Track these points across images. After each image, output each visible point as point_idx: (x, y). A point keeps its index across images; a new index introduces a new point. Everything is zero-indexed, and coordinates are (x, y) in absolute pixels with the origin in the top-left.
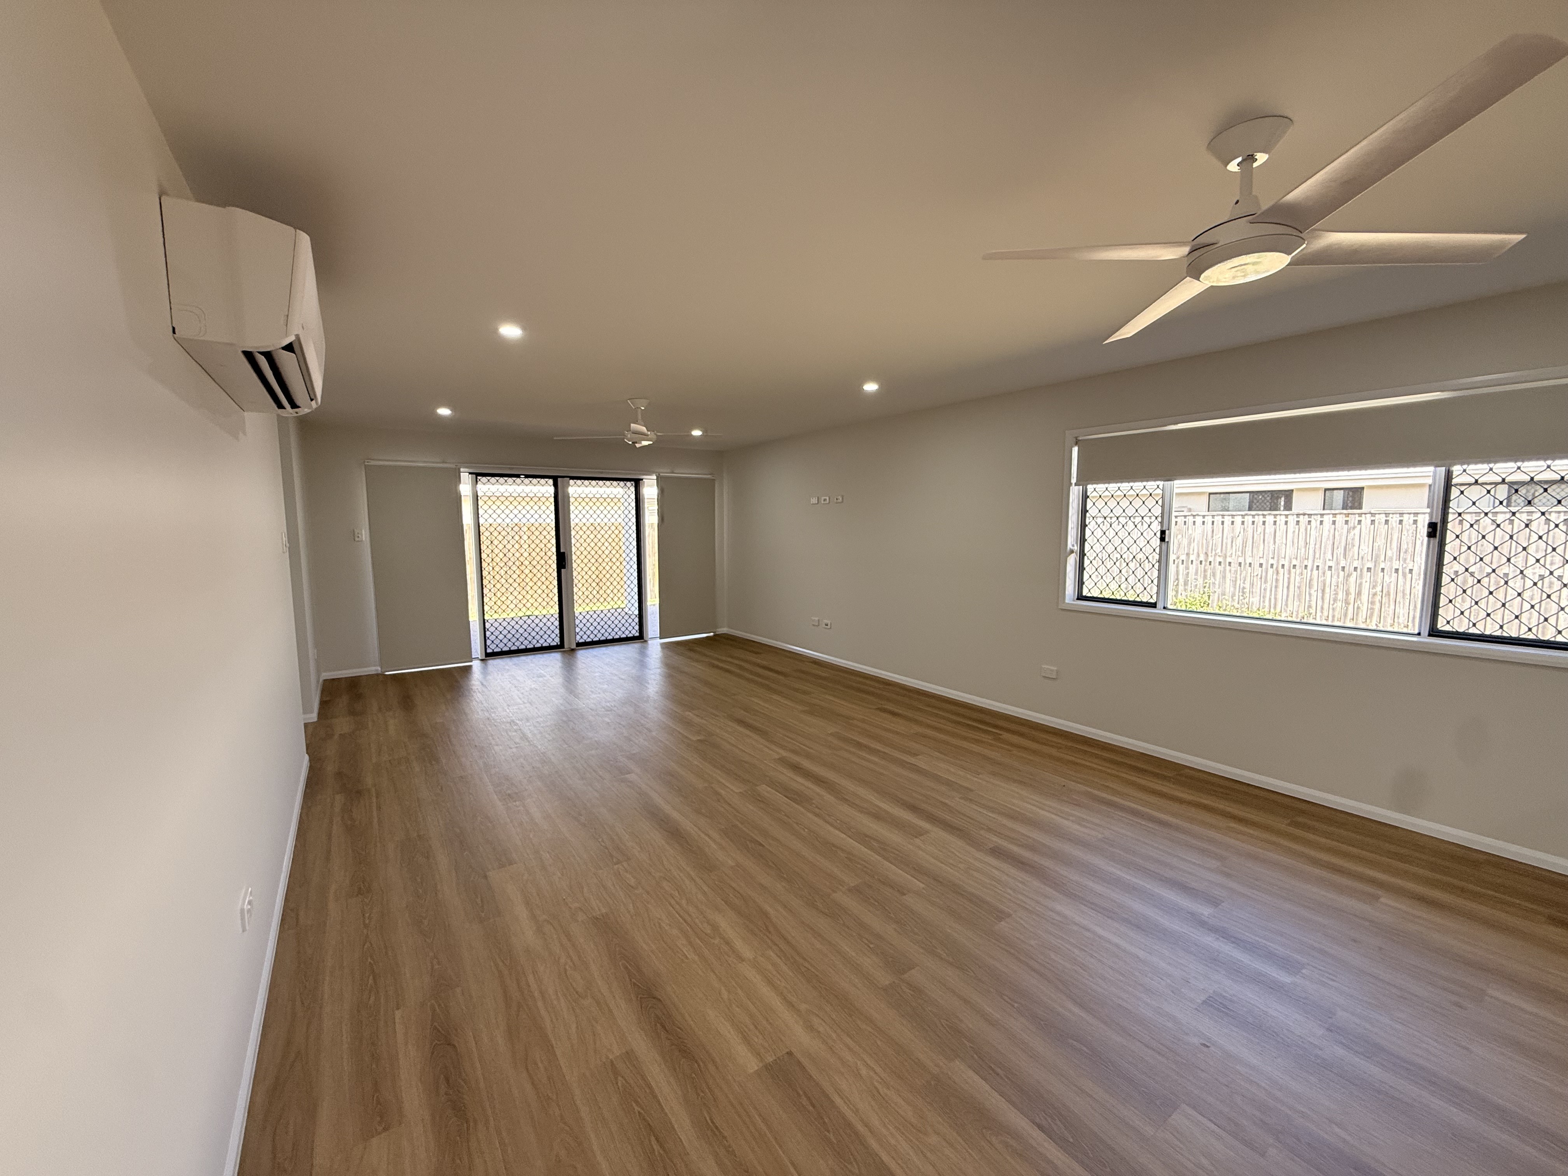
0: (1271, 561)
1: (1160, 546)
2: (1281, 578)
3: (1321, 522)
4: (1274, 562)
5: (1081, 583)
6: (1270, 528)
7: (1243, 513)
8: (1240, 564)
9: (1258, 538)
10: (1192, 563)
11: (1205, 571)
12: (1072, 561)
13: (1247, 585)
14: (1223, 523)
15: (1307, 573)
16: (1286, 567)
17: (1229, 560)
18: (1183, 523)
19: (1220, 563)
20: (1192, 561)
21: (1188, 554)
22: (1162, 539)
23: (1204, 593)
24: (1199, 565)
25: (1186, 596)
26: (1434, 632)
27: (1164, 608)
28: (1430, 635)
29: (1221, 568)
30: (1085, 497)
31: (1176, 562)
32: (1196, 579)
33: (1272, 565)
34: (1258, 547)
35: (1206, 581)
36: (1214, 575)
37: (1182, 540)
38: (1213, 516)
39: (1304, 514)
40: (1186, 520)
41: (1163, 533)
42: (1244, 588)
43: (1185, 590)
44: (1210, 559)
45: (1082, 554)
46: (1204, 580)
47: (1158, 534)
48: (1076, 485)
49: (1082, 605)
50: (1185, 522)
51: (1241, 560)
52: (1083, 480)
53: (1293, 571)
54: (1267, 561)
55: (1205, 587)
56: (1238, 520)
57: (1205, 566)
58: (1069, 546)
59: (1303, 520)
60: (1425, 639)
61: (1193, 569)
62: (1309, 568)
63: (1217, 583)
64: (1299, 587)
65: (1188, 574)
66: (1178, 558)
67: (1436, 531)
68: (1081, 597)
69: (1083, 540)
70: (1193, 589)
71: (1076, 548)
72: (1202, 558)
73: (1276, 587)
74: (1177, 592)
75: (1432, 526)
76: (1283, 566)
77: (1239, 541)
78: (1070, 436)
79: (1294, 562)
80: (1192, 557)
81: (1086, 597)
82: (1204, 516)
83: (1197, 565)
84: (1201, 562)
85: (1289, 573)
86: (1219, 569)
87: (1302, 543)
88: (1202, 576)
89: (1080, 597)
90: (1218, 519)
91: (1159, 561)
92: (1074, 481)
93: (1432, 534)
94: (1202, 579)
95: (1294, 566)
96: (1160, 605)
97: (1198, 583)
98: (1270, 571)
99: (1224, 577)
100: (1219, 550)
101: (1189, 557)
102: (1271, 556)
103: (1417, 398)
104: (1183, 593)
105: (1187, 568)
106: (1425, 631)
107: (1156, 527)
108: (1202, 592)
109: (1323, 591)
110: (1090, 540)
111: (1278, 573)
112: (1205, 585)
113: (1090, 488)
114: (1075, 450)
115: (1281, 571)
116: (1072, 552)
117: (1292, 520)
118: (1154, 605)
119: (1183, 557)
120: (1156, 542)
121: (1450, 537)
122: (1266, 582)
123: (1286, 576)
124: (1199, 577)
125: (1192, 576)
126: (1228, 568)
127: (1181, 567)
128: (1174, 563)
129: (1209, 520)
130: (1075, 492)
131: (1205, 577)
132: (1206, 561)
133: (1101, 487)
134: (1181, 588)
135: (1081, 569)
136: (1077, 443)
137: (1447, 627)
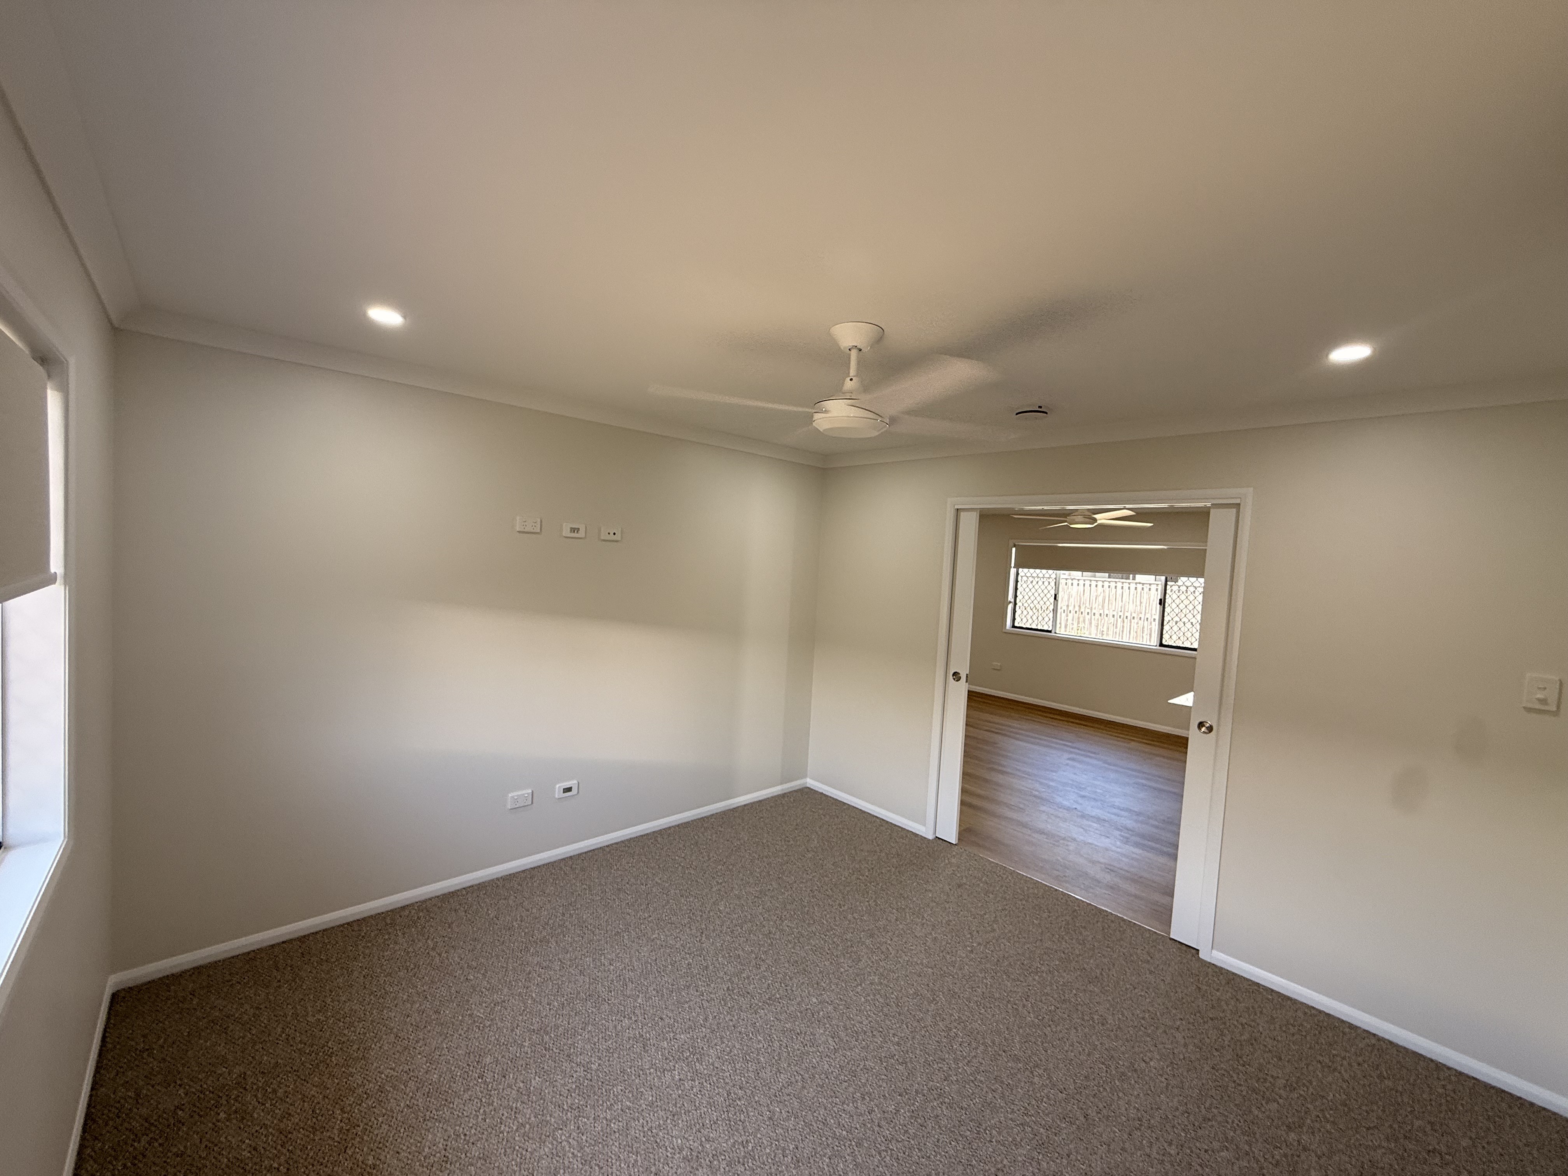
0: (1120, 614)
1: (1054, 602)
2: (1125, 625)
3: (1150, 589)
4: (1121, 614)
5: (1014, 619)
6: (1119, 591)
7: (1103, 579)
8: (1101, 614)
9: (1112, 598)
11: (1079, 618)
12: (1010, 607)
13: (1105, 629)
14: (1090, 585)
15: (1141, 622)
16: (1129, 618)
17: (1094, 611)
19: (1088, 613)
22: (1055, 598)
26: (1161, 645)
27: (1055, 635)
29: (1089, 617)
30: (1018, 574)
32: (1073, 624)
33: (1120, 616)
34: (1112, 604)
36: (1084, 621)
38: (1084, 580)
39: (1140, 583)
41: (1055, 595)
42: (1103, 631)
44: (1082, 610)
45: (1015, 604)
47: (1054, 596)
48: (1014, 567)
49: (1014, 630)
51: (1101, 612)
52: (1017, 566)
53: (1133, 621)
54: (1117, 613)
56: (1100, 584)
58: (1009, 599)
59: (1140, 587)
60: (1158, 648)
62: (1142, 619)
63: (1086, 627)
64: (1136, 632)
65: (1067, 620)
67: (1162, 602)
68: (1014, 626)
69: (1016, 596)
71: (1013, 600)
72: (1077, 609)
73: (1123, 631)
75: (1161, 600)
76: (1127, 617)
77: (1100, 599)
78: (1011, 543)
79: (1134, 615)
80: (1071, 608)
81: (1016, 625)
82: (1078, 580)
85: (1131, 622)
86: (1088, 617)
87: (1138, 603)
90: (1087, 583)
91: (1053, 610)
92: (1013, 565)
93: (1160, 604)
95: (1134, 618)
96: (1053, 631)
98: (1119, 620)
99: (1091, 623)
100: (1087, 605)
102: (1120, 610)
105: (1067, 616)
106: (1158, 645)
107: (1053, 592)
109: (1150, 635)
110: (1019, 597)
111: (1123, 622)
113: (1020, 570)
114: (1014, 549)
115: (1125, 620)
116: (1010, 602)
117: (1133, 586)
118: (1050, 632)
120: (1052, 599)
121: (1167, 605)
122: (1116, 628)
123: (1129, 624)
125: (1070, 621)
126: (1093, 617)
129: (1081, 583)
130: (1013, 571)
131: (1078, 623)
133: (1026, 570)
135: (1014, 611)
136: (1015, 546)
137: (1164, 642)
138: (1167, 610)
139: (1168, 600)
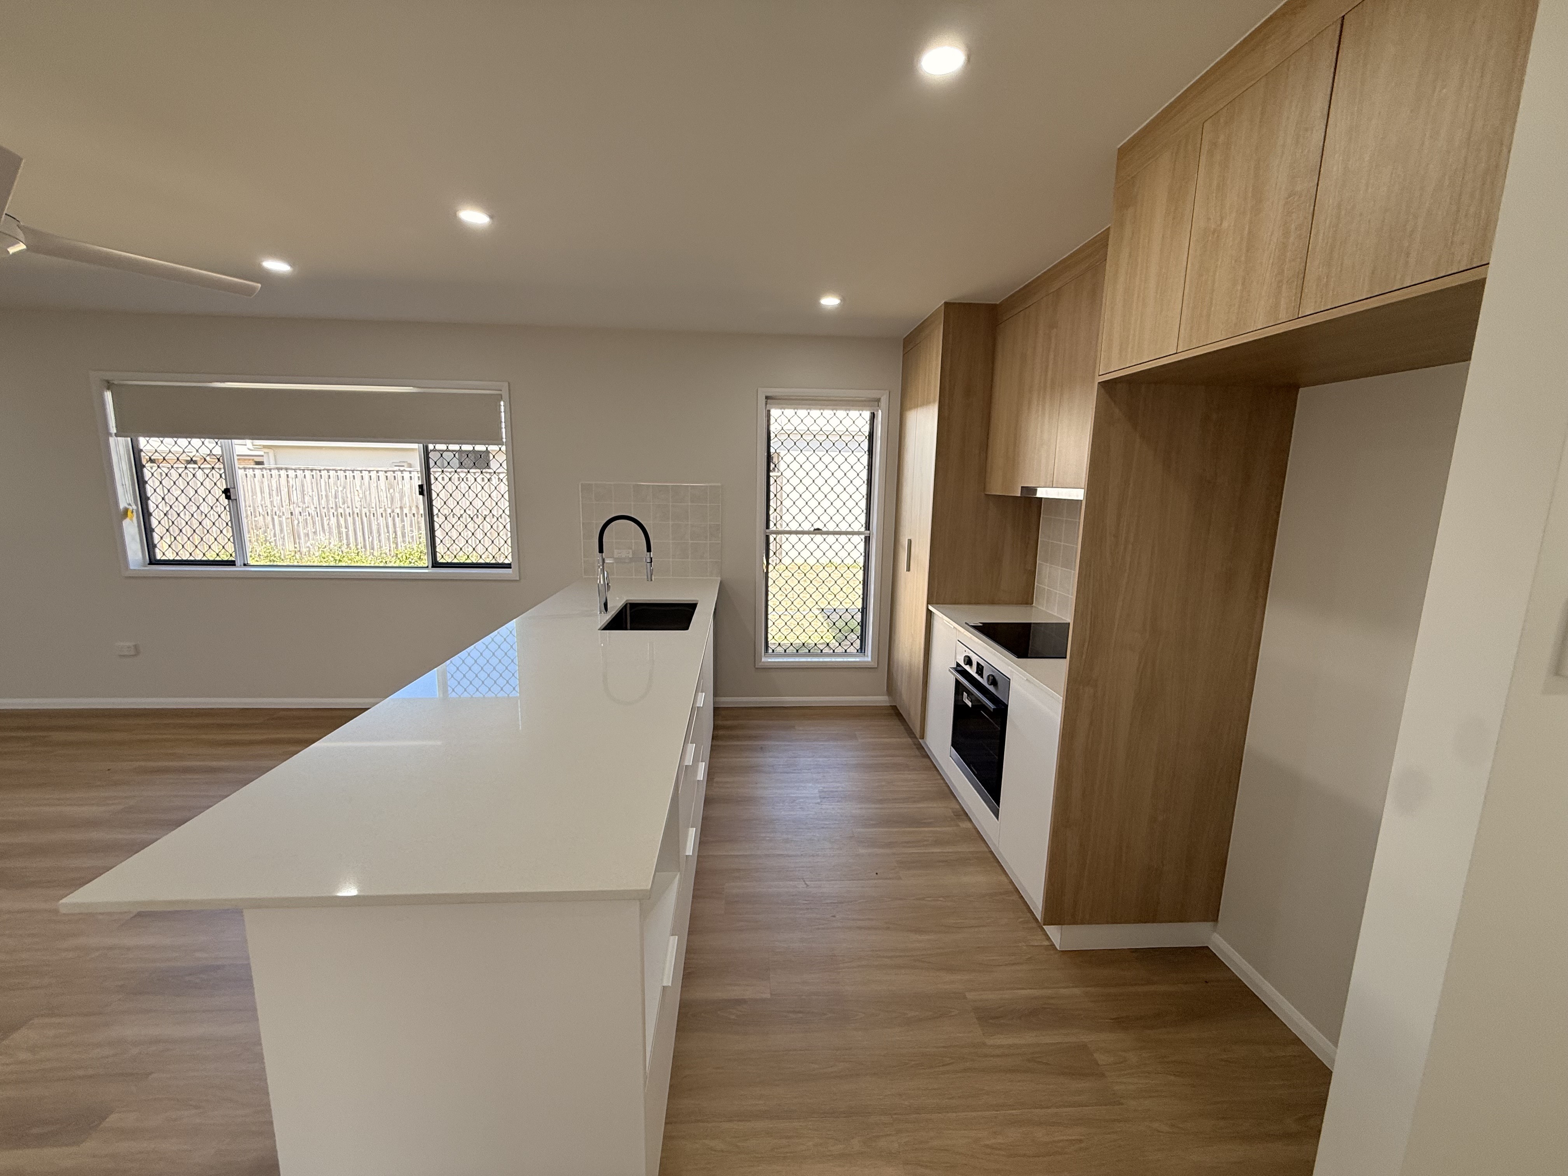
1: (229, 504)
5: (151, 546)
10: (406, 516)
18: (393, 478)
20: (406, 514)
21: (401, 508)
22: (228, 497)
23: (420, 543)
24: (413, 518)
25: (405, 547)
26: (436, 564)
27: (245, 565)
28: (433, 567)
30: (136, 449)
31: (392, 515)
32: (412, 531)
35: (420, 532)
37: (395, 494)
40: (395, 475)
41: (228, 491)
43: (404, 541)
45: (146, 514)
46: (418, 532)
48: (116, 435)
49: (161, 570)
50: (395, 477)
52: (134, 433)
55: (420, 538)
57: (418, 518)
58: (122, 505)
61: (407, 521)
66: (393, 511)
67: (425, 490)
69: (143, 497)
70: (411, 541)
71: (135, 509)
74: (397, 544)
75: (421, 487)
78: (90, 381)
80: (406, 511)
81: (160, 560)
83: (411, 517)
84: (414, 514)
88: (417, 527)
89: (154, 562)
92: (113, 430)
93: (421, 493)
94: (417, 531)
96: (238, 563)
97: (414, 534)
101: (403, 511)
103: (368, 388)
104: (402, 544)
105: (403, 521)
106: (430, 566)
108: (418, 543)
109: (410, 551)
112: (420, 536)
114: (108, 396)
116: (129, 512)
118: (232, 563)
119: (398, 511)
121: (434, 497)
124: (414, 530)
125: (408, 529)
127: (397, 519)
128: (390, 517)
130: (119, 447)
132: (418, 514)
134: (400, 539)
135: (148, 530)
136: (109, 385)
137: (440, 560)
138: (437, 503)
139: (436, 487)
